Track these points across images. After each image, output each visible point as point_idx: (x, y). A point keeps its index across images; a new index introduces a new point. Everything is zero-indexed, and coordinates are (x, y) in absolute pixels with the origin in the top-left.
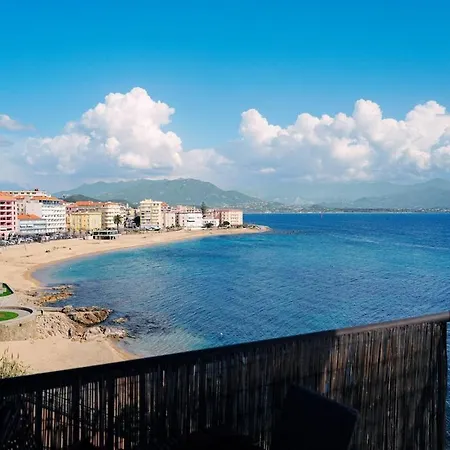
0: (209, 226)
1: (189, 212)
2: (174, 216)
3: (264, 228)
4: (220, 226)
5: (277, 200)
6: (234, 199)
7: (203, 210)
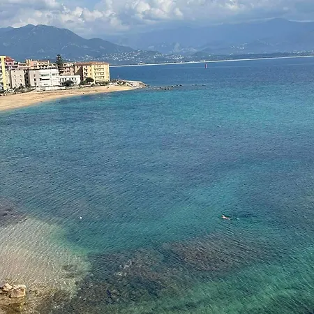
0: (68, 84)
1: (42, 67)
2: (23, 73)
3: (136, 84)
4: (82, 83)
5: (151, 48)
6: (98, 49)
7: (59, 65)
